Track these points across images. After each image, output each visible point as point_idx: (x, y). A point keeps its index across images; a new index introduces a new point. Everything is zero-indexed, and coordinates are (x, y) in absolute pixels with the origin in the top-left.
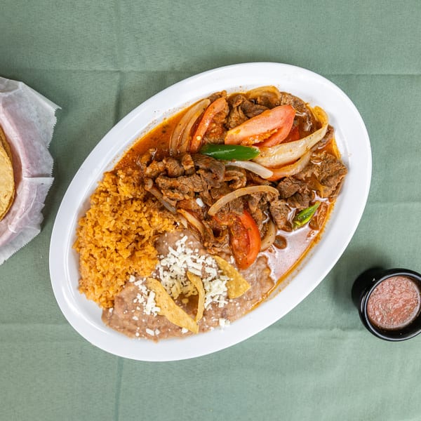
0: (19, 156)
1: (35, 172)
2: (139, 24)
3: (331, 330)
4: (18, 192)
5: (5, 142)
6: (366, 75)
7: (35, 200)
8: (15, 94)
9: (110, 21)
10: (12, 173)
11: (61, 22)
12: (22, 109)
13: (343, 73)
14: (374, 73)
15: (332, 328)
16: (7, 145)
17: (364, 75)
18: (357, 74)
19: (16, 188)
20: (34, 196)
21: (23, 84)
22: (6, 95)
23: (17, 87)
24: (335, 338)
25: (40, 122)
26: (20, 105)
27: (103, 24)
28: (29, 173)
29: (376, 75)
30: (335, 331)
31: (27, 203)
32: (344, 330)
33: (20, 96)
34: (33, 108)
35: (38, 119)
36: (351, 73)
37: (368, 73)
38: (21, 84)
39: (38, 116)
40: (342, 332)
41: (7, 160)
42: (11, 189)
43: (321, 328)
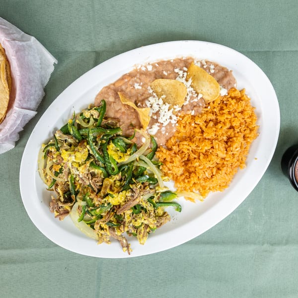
0: (16, 89)
1: (25, 105)
2: (110, 17)
3: (262, 245)
4: (7, 116)
5: (9, 76)
6: (280, 51)
7: (18, 125)
8: (27, 44)
9: (87, 15)
10: (8, 101)
11: (51, 17)
12: (29, 57)
13: (262, 50)
14: (285, 50)
15: (263, 244)
16: (9, 78)
17: (278, 51)
18: (273, 50)
19: (7, 112)
20: (19, 122)
21: (35, 39)
22: (20, 44)
23: (29, 40)
24: (266, 251)
25: (41, 68)
26: (29, 53)
27: (82, 17)
28: (20, 105)
29: (287, 51)
30: (266, 246)
31: (12, 126)
32: (272, 245)
33: (30, 47)
34: (38, 57)
35: (40, 66)
36: (268, 50)
37: (281, 50)
38: (33, 38)
39: (40, 64)
40: (271, 247)
41: (7, 90)
42: (4, 112)
43: (255, 244)
